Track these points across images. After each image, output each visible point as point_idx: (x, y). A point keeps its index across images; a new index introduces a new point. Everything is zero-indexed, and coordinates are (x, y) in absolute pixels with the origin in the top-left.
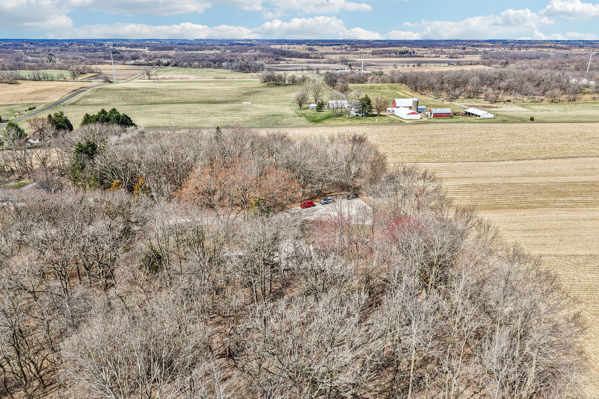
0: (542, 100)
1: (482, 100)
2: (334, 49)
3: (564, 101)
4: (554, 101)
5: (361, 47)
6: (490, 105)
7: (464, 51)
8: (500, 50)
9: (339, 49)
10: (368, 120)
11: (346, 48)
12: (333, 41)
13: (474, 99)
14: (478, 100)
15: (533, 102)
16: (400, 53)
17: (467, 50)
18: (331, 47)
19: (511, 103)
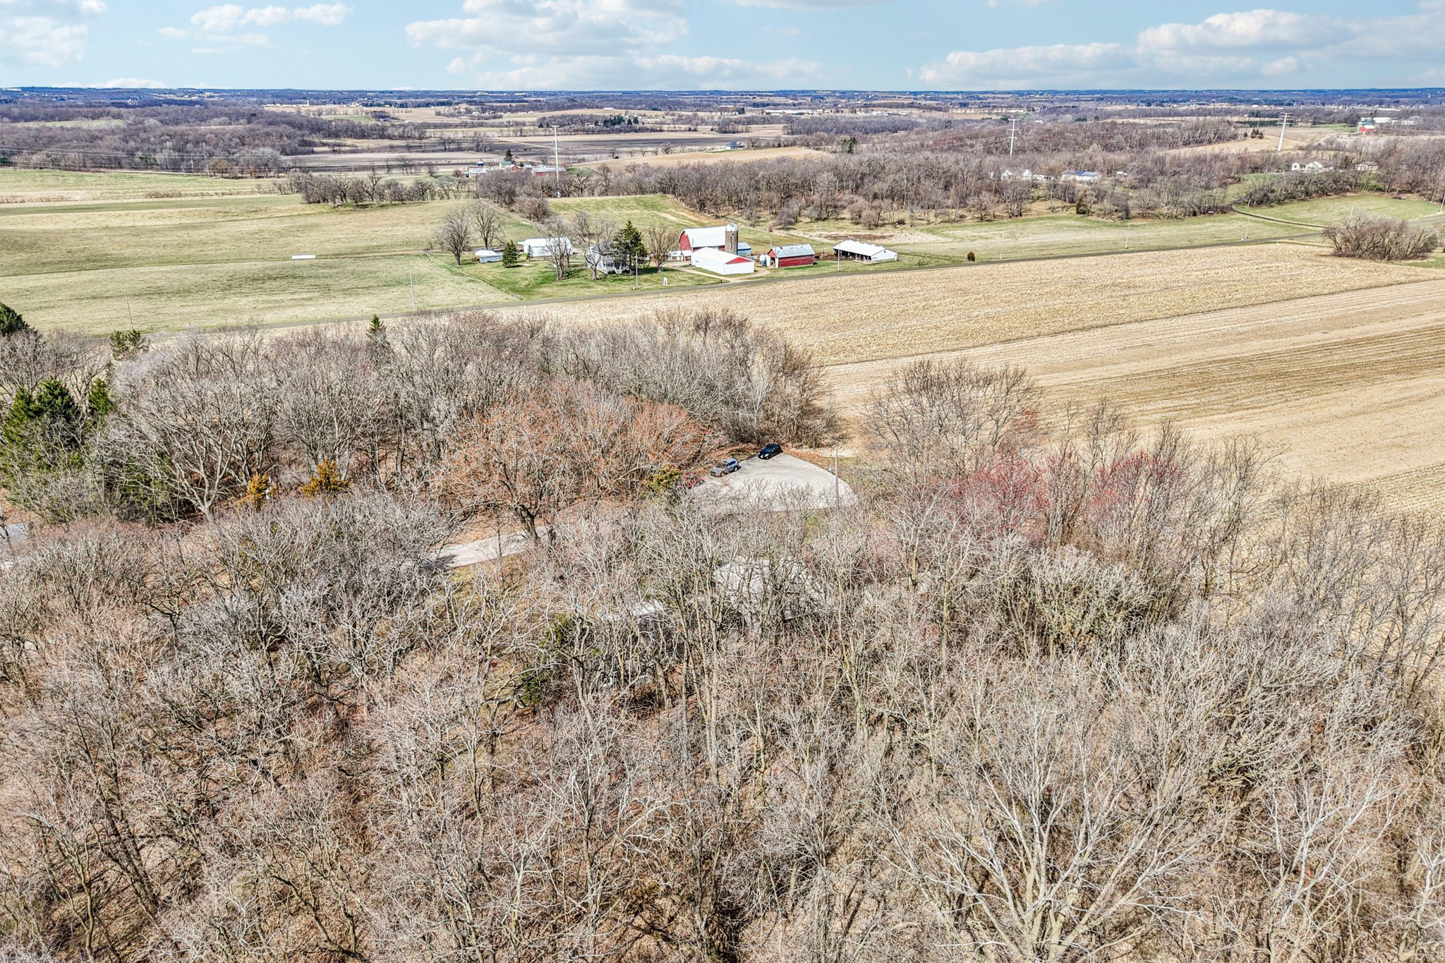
0: (962, 217)
1: (846, 223)
2: (438, 114)
3: (1002, 218)
4: (985, 218)
5: (506, 110)
6: (868, 233)
7: (742, 116)
8: (816, 114)
9: (452, 115)
10: (644, 281)
11: (468, 111)
12: (426, 94)
13: (831, 223)
14: (841, 224)
15: (945, 222)
16: (606, 122)
17: (748, 114)
18: (432, 110)
19: (907, 226)
